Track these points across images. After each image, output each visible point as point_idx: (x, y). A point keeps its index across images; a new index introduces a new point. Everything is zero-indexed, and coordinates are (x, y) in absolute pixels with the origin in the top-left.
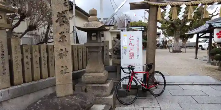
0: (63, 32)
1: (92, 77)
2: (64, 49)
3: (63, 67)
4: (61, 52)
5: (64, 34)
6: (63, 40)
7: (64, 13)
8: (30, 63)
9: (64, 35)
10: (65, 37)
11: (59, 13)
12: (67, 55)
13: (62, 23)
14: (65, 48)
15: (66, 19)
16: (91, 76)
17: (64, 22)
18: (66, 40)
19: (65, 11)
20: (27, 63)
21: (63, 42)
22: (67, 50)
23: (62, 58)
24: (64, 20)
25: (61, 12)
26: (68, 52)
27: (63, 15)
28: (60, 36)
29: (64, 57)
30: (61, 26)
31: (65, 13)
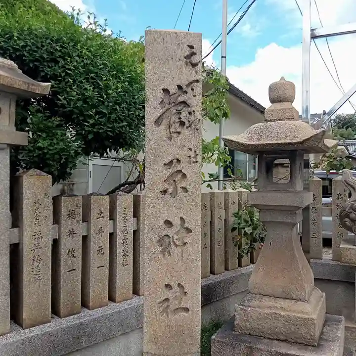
0: (178, 161)
1: (271, 314)
2: (176, 221)
3: (168, 286)
4: (164, 233)
5: (179, 169)
6: (176, 189)
7: (186, 92)
8: (79, 253)
9: (180, 171)
10: (184, 176)
11: (166, 91)
12: (185, 244)
13: (176, 127)
14: (182, 218)
15: (190, 113)
16: (267, 311)
17: (182, 124)
18: (185, 189)
19: (188, 86)
20: (71, 253)
21: (174, 194)
22: (186, 225)
23: (169, 253)
24: (184, 115)
25: (173, 89)
26: (189, 231)
27: (180, 99)
28: (168, 172)
29: (176, 251)
30: (170, 138)
31: (189, 90)
